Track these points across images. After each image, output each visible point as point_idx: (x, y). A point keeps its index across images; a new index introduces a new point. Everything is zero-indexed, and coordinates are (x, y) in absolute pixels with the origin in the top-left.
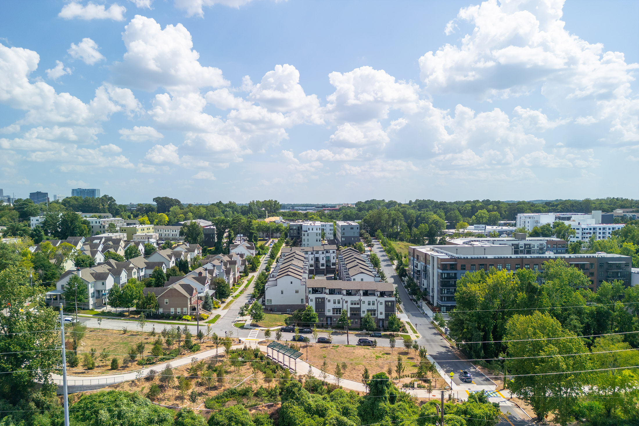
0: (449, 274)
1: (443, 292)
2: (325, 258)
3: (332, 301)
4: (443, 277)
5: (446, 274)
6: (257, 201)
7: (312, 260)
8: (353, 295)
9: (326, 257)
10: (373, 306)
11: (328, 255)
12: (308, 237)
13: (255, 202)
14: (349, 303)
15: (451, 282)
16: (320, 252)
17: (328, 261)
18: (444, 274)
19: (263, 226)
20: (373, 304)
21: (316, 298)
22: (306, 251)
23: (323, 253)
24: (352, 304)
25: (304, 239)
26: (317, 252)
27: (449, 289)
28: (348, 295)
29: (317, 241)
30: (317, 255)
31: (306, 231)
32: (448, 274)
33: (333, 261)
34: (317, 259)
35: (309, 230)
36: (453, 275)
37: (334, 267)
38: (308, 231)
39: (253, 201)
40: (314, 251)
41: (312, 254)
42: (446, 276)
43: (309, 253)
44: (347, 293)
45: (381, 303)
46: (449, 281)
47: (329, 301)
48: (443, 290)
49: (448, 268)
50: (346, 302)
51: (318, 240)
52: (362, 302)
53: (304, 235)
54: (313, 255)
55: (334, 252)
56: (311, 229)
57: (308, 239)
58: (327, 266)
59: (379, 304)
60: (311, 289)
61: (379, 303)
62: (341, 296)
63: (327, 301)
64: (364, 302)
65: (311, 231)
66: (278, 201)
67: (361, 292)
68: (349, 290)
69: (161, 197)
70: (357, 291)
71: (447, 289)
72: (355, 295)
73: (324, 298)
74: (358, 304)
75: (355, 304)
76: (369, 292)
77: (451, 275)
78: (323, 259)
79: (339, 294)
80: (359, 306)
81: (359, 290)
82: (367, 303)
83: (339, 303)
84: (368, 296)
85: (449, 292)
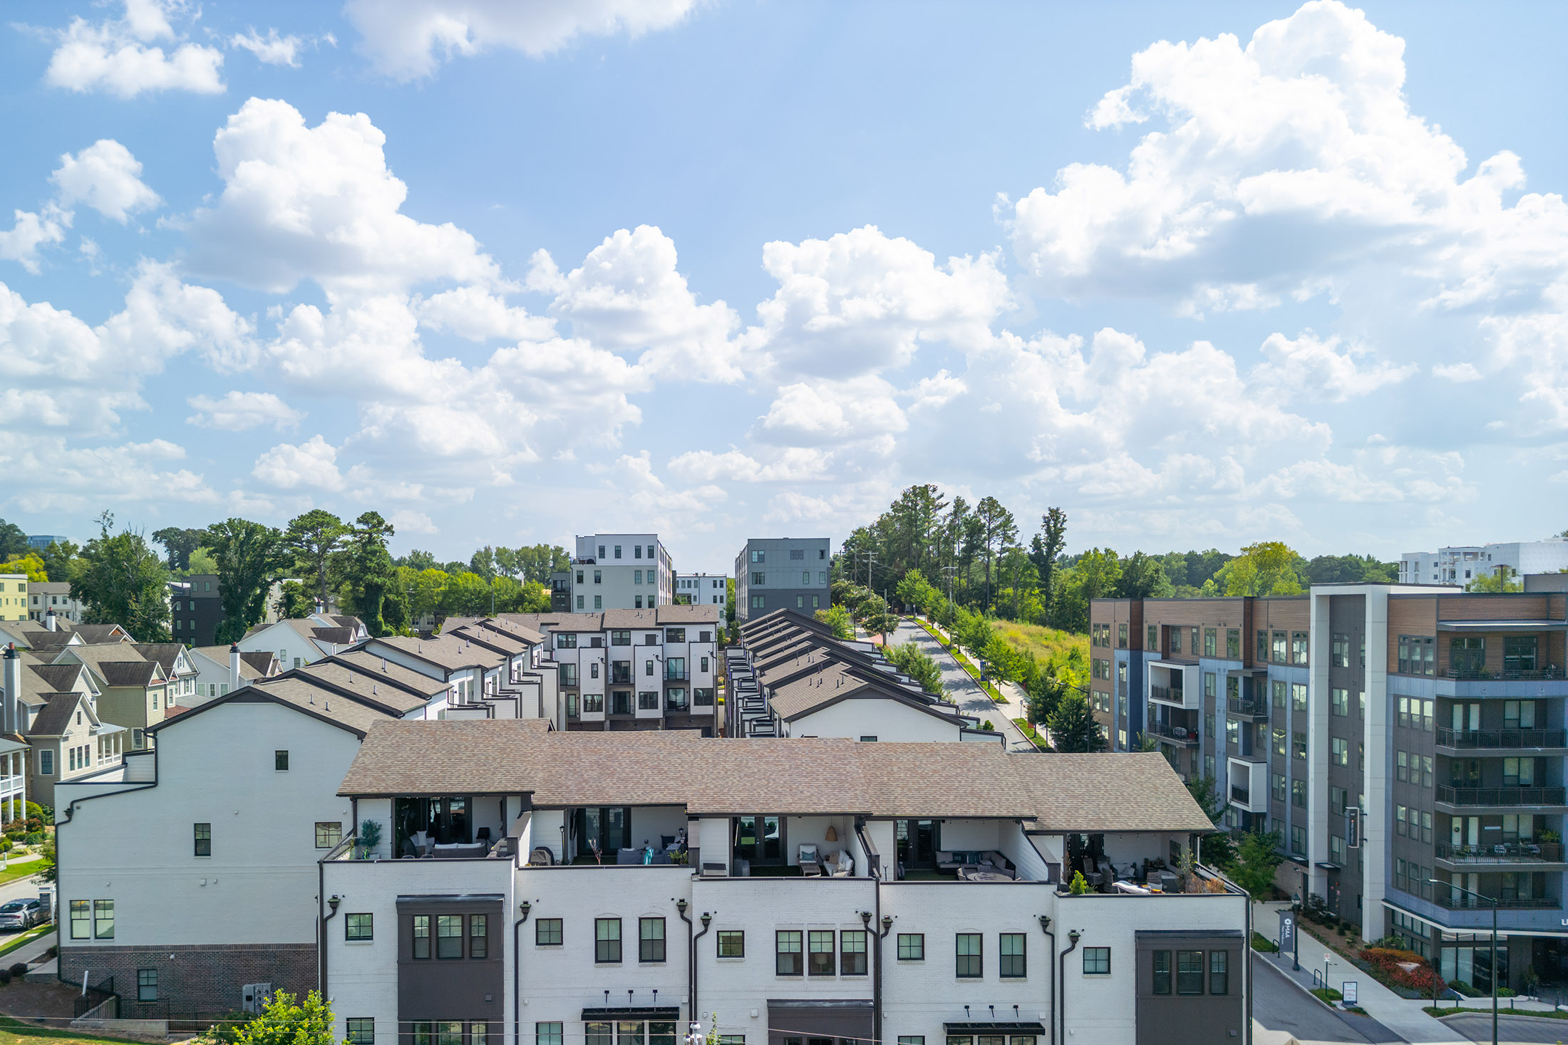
0: (1501, 702)
1: (1457, 839)
2: (658, 668)
3: (579, 938)
4: (1458, 725)
5: (1475, 710)
6: (498, 549)
7: (594, 675)
8: (795, 872)
9: (666, 661)
10: (1013, 985)
11: (676, 649)
12: (598, 589)
13: (494, 551)
14: (760, 951)
15: (1510, 768)
16: (639, 638)
17: (674, 681)
18: (1458, 710)
19: (467, 590)
20: (1014, 967)
21: (407, 908)
22: (567, 633)
23: (651, 641)
24: (789, 964)
25: (581, 598)
26: (622, 637)
27: (1499, 820)
28: (756, 872)
29: (638, 605)
30: (619, 653)
31: (591, 562)
32: (1492, 707)
33: (700, 681)
34: (621, 673)
35: (602, 555)
36: (1528, 720)
37: (708, 710)
38: (599, 562)
39: (487, 549)
40: (603, 631)
41: (596, 643)
42: (1474, 725)
43: (583, 640)
44: (739, 852)
45: (1099, 962)
46: (1501, 760)
47: (550, 933)
48: (1457, 823)
49: (1494, 658)
50: (732, 946)
51: (645, 603)
52: (889, 945)
53: (580, 580)
54: (600, 652)
55: (705, 637)
56: (610, 552)
57: (598, 599)
58: (671, 705)
59: (1074, 962)
60: (382, 814)
61: (1077, 955)
62: (675, 880)
63: (528, 930)
64: (915, 948)
65: (610, 559)
66: (566, 550)
67: (883, 840)
68: (759, 824)
69: (183, 529)
70: (834, 834)
71: (1483, 821)
72: (821, 868)
73: (490, 907)
74: (852, 964)
75: (823, 966)
76: (950, 842)
77: (1511, 712)
78: (650, 671)
79: (662, 860)
80: (857, 989)
81: (861, 820)
82: (942, 953)
83: (652, 951)
84: (950, 875)
85: (1501, 837)
